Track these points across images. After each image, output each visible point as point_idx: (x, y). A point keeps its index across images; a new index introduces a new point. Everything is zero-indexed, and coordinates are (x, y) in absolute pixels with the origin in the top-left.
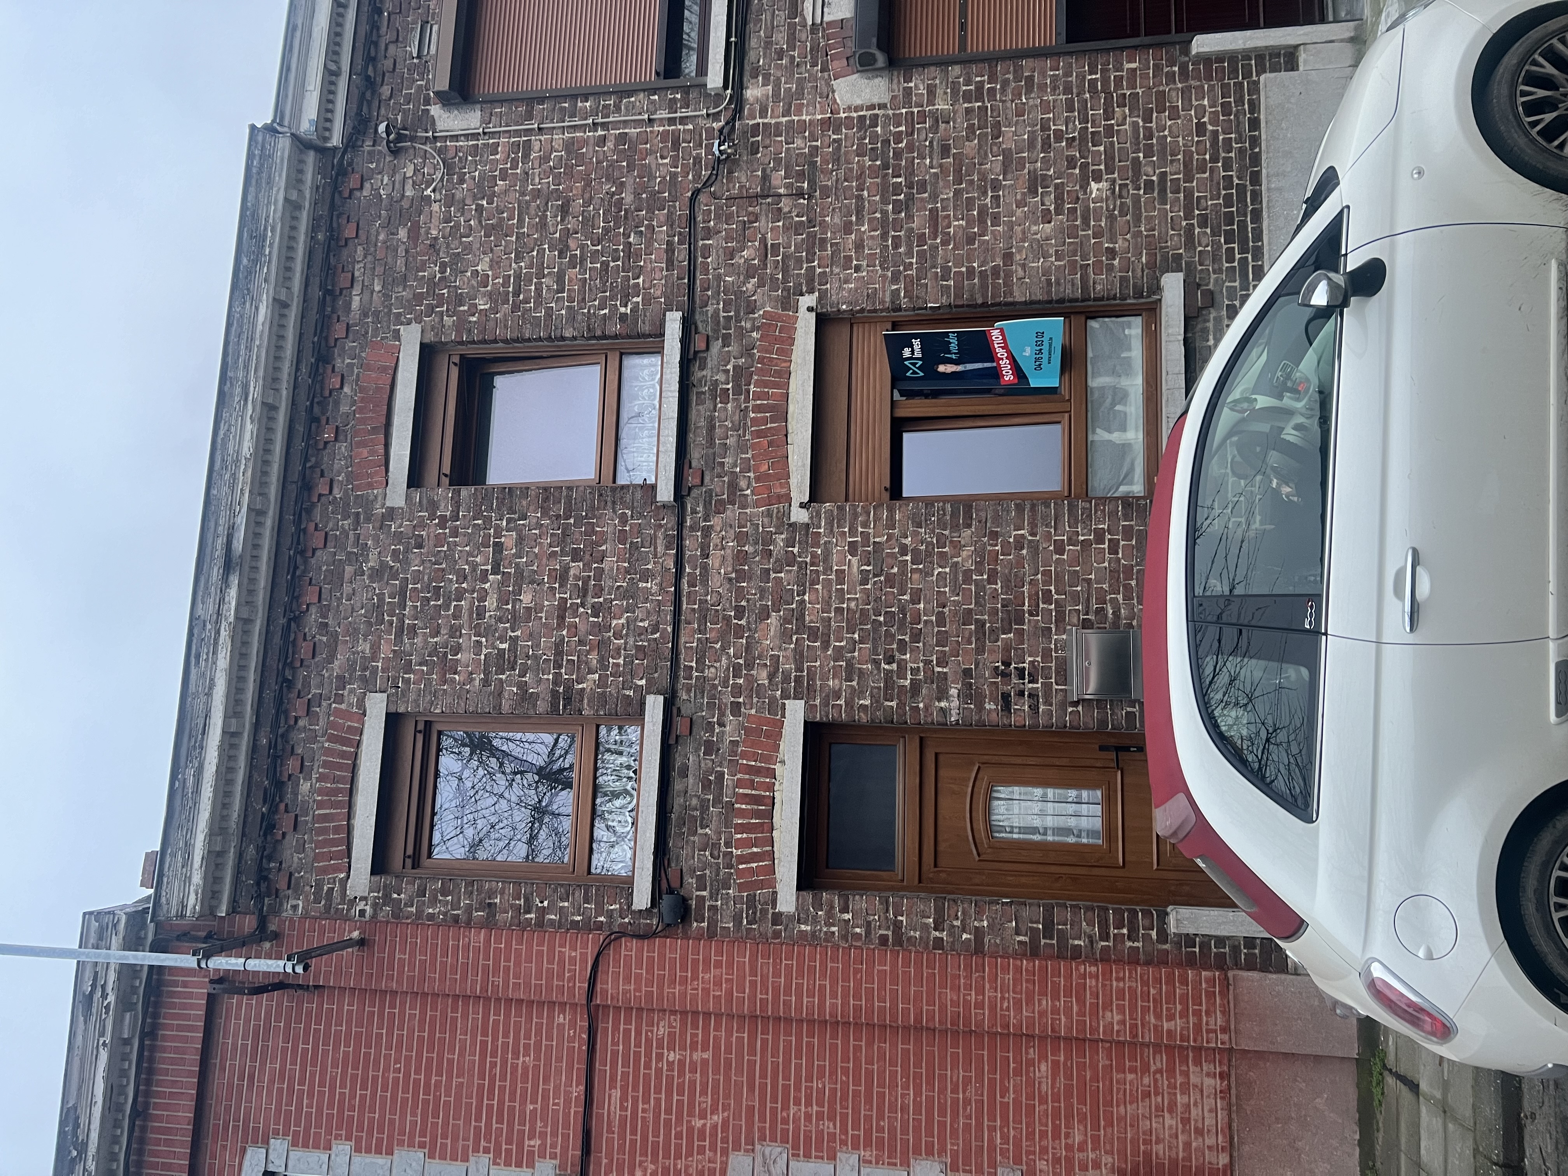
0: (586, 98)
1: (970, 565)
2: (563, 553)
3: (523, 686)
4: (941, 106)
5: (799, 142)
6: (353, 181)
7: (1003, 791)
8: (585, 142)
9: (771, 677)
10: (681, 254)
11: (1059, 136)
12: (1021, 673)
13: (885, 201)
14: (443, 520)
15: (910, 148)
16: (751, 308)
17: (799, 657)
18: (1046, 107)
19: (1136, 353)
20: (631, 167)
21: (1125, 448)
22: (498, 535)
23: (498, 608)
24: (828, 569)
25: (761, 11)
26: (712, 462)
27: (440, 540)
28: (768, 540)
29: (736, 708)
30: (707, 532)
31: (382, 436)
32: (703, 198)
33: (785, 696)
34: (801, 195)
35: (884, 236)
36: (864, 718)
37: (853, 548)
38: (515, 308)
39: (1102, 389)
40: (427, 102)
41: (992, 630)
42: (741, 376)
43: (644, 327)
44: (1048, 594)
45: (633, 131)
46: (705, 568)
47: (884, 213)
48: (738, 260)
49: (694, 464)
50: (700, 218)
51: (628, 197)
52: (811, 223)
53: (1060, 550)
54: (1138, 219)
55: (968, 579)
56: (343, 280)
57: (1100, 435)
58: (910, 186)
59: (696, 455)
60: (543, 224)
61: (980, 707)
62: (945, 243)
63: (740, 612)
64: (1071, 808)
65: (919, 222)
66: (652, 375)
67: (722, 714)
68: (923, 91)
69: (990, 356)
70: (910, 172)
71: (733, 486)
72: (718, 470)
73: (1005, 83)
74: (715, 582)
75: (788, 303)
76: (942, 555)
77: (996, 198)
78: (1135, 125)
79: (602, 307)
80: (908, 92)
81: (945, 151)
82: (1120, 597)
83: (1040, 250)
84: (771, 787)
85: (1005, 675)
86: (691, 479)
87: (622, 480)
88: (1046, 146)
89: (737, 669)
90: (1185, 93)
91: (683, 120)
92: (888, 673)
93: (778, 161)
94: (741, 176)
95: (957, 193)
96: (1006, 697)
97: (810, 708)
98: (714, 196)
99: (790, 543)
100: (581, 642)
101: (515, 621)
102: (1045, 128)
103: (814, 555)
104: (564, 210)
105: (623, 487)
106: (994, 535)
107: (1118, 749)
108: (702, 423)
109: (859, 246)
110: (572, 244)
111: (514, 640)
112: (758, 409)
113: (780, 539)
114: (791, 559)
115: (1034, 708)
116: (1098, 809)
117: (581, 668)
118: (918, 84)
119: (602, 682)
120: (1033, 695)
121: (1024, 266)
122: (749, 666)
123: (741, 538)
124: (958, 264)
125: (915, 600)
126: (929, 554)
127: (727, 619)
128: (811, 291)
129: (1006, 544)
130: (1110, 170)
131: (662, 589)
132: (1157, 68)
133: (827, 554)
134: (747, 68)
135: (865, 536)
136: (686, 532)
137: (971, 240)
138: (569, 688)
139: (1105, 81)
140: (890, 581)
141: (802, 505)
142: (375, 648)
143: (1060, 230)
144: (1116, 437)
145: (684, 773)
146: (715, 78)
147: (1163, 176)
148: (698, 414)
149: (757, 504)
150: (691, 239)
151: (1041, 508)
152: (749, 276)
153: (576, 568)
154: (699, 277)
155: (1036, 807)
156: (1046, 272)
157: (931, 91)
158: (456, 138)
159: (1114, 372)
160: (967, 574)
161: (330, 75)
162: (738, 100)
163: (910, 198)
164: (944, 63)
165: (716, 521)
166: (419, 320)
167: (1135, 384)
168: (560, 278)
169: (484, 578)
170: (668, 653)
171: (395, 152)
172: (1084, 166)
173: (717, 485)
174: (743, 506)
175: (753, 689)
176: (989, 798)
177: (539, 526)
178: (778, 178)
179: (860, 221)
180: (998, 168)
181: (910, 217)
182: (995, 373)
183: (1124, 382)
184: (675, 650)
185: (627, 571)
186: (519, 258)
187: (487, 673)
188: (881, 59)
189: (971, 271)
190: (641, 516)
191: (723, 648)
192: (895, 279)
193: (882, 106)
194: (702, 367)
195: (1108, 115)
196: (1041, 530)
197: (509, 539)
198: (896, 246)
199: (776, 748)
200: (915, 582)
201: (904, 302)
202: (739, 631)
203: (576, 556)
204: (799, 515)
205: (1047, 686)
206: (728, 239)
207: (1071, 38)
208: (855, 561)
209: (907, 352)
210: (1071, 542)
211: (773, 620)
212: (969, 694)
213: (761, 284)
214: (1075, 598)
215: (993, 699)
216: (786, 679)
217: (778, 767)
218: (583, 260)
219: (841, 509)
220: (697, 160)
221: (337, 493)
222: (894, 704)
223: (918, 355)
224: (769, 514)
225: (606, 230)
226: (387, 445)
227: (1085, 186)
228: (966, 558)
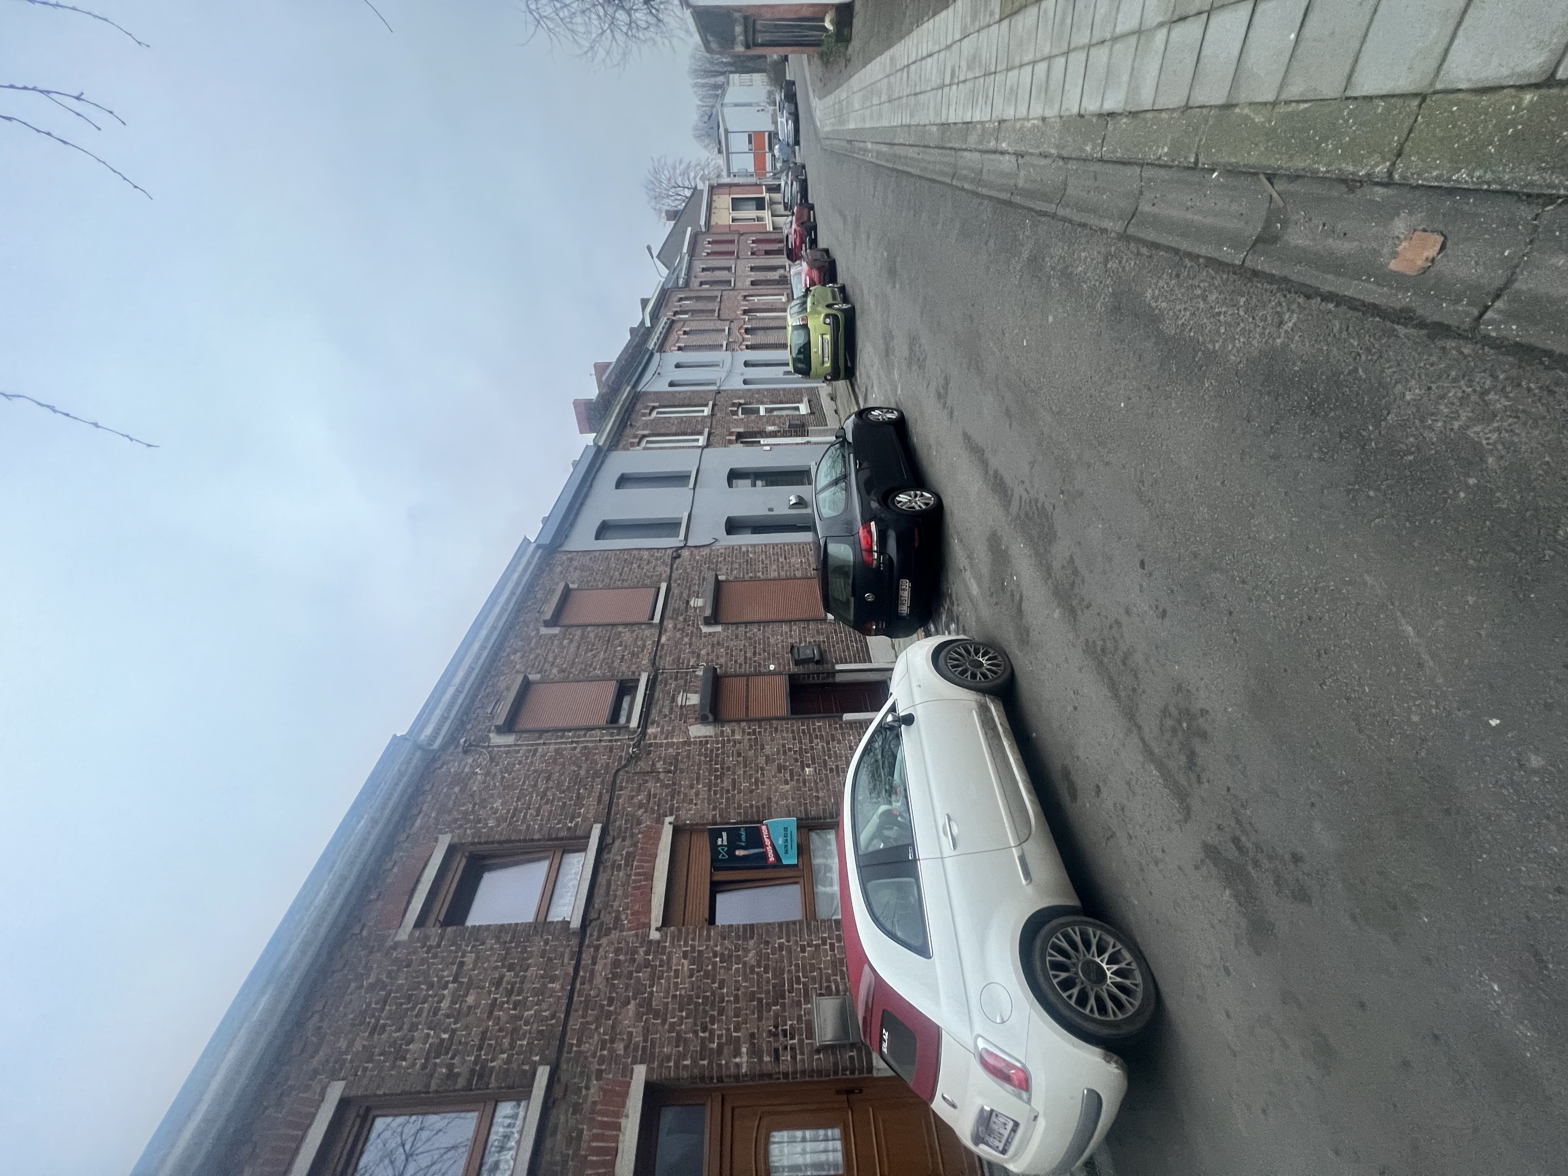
0: (570, 730)
1: (753, 962)
2: (503, 966)
3: (451, 1067)
4: (738, 737)
5: (671, 750)
6: (437, 765)
7: (777, 1136)
8: (565, 749)
9: (626, 1048)
10: (606, 798)
11: (790, 750)
12: (785, 1032)
13: (710, 775)
14: (430, 948)
15: (723, 753)
16: (639, 823)
17: (646, 1031)
18: (783, 738)
19: (834, 847)
20: (586, 760)
21: (832, 896)
22: (463, 956)
23: (450, 1007)
24: (669, 968)
25: (658, 700)
26: (607, 905)
27: (423, 961)
28: (635, 951)
29: (599, 1074)
30: (597, 948)
31: (407, 897)
32: (621, 773)
33: (634, 1062)
34: (669, 772)
35: (710, 790)
36: (685, 1075)
37: (685, 955)
38: (510, 824)
39: (819, 865)
40: (489, 731)
41: (767, 1004)
42: (630, 857)
43: (579, 833)
44: (798, 978)
45: (590, 745)
46: (592, 972)
47: (710, 780)
48: (635, 801)
49: (596, 906)
50: (618, 782)
51: (583, 772)
52: (674, 784)
53: (803, 950)
54: (828, 784)
55: (752, 972)
56: (415, 811)
57: (820, 889)
58: (722, 768)
59: (598, 902)
60: (536, 785)
61: (761, 1060)
62: (739, 793)
63: (611, 1001)
64: (822, 1146)
65: (727, 783)
66: (578, 862)
67: (589, 1079)
68: (729, 731)
69: (762, 845)
70: (723, 762)
71: (617, 919)
72: (609, 909)
73: (766, 730)
74: (599, 980)
75: (659, 821)
76: (738, 957)
77: (763, 774)
78: (823, 747)
79: (558, 824)
80: (722, 732)
81: (739, 755)
82: (838, 978)
83: (784, 796)
84: (616, 1139)
85: (776, 1035)
86: (593, 915)
87: (549, 920)
88: (785, 753)
89: (604, 1042)
90: (843, 734)
91: (616, 741)
92: (703, 1039)
93: (660, 758)
94: (641, 764)
95: (745, 772)
96: (776, 1051)
97: (650, 1071)
98: (627, 772)
99: (647, 953)
100: (500, 1030)
101: (458, 1016)
102: (784, 746)
103: (661, 960)
104: (548, 779)
105: (550, 922)
106: (767, 943)
107: (849, 1092)
108: (604, 883)
109: (697, 794)
110: (549, 793)
111: (454, 1031)
112: (636, 874)
113: (641, 951)
114: (647, 964)
115: (794, 1058)
116: (838, 1145)
117: (497, 1049)
118: (727, 729)
119: (508, 1061)
120: (793, 1048)
121: (777, 803)
122: (612, 1041)
123: (618, 951)
124: (745, 802)
125: (721, 987)
126: (730, 956)
127: (602, 1006)
128: (671, 815)
129: (773, 948)
130: (813, 763)
131: (563, 988)
132: (830, 725)
133: (670, 959)
134: (649, 721)
135: (693, 947)
136: (584, 948)
137: (751, 791)
138: (484, 1067)
139: (809, 729)
140: (707, 975)
141: (657, 929)
142: (351, 1044)
143: (793, 788)
144: (828, 889)
145: (554, 1133)
146: (634, 724)
147: (837, 766)
148: (602, 879)
149: (630, 929)
150: (612, 791)
151: (792, 926)
152: (640, 807)
153: (509, 975)
154: (614, 808)
155: (799, 1148)
156: (788, 806)
157: (733, 732)
158: (499, 746)
159: (824, 856)
160: (752, 968)
161: (444, 719)
162: (644, 733)
163: (722, 774)
164: (739, 721)
165: (604, 941)
166: (452, 831)
167: (835, 863)
168: (538, 811)
169: (445, 987)
170: (558, 1034)
171: (466, 752)
172: (802, 762)
173: (608, 919)
174: (621, 931)
175: (614, 1058)
176: (767, 1143)
177: (492, 949)
178: (660, 765)
179: (698, 783)
180: (763, 762)
181: (722, 782)
182: (765, 856)
183: (829, 862)
184: (564, 1033)
185: (542, 977)
186: (518, 800)
187: (427, 1059)
188: (711, 718)
189: (752, 806)
190: (558, 939)
191: (597, 1028)
192: (714, 809)
193: (711, 737)
194: (609, 852)
195: (811, 742)
196: (792, 938)
197: (470, 959)
198: (715, 794)
199: (624, 1106)
200: (722, 975)
201: (718, 820)
202: (608, 1016)
203: (511, 968)
204: (655, 935)
205: (801, 1041)
206: (632, 790)
207: (792, 714)
208: (686, 962)
209: (719, 841)
210: (809, 945)
211: (632, 1006)
212: (754, 1051)
213: (646, 812)
214: (814, 979)
215: (769, 1054)
216: (636, 1049)
217: (623, 1121)
218: (553, 801)
219: (680, 931)
220: (621, 757)
221: (365, 933)
222: (705, 1062)
223: (725, 843)
224: (637, 935)
225: (568, 787)
226: (409, 902)
227: (803, 769)
228: (751, 958)
